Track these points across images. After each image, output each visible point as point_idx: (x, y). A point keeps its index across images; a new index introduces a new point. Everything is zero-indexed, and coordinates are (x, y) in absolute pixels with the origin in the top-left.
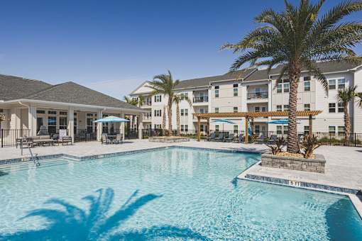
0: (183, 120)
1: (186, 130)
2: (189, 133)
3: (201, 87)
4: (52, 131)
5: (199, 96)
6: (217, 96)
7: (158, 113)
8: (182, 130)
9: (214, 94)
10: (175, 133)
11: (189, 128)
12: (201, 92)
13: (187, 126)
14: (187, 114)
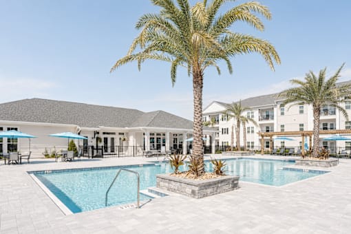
0: (250, 138)
1: (253, 147)
2: (255, 149)
3: (266, 106)
4: (159, 147)
5: (265, 114)
6: (282, 114)
7: (225, 131)
8: (249, 146)
9: (280, 112)
10: (243, 149)
11: (255, 145)
12: (267, 111)
13: (253, 143)
14: (253, 132)
